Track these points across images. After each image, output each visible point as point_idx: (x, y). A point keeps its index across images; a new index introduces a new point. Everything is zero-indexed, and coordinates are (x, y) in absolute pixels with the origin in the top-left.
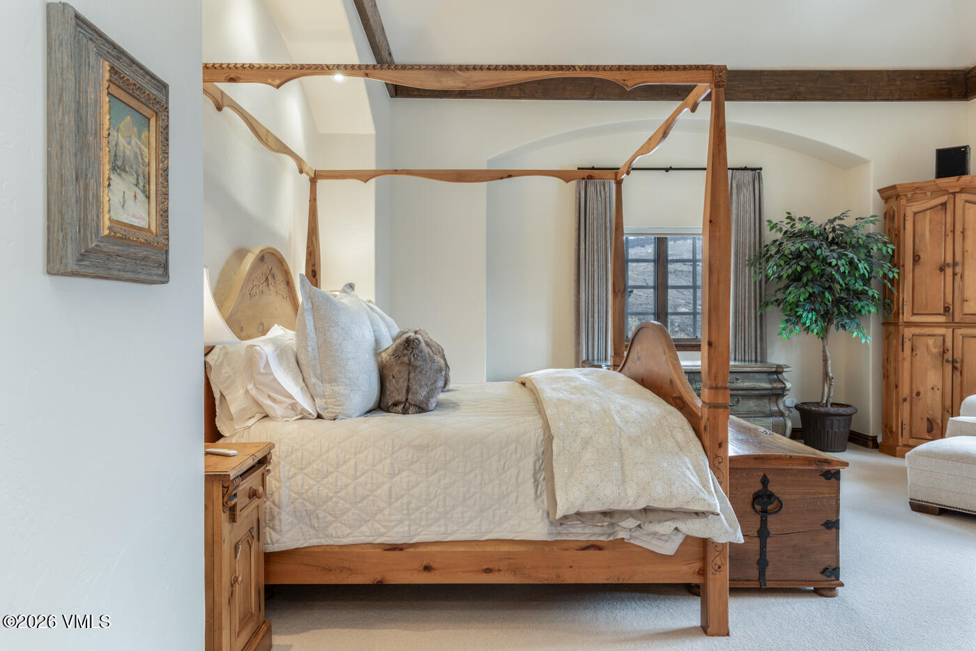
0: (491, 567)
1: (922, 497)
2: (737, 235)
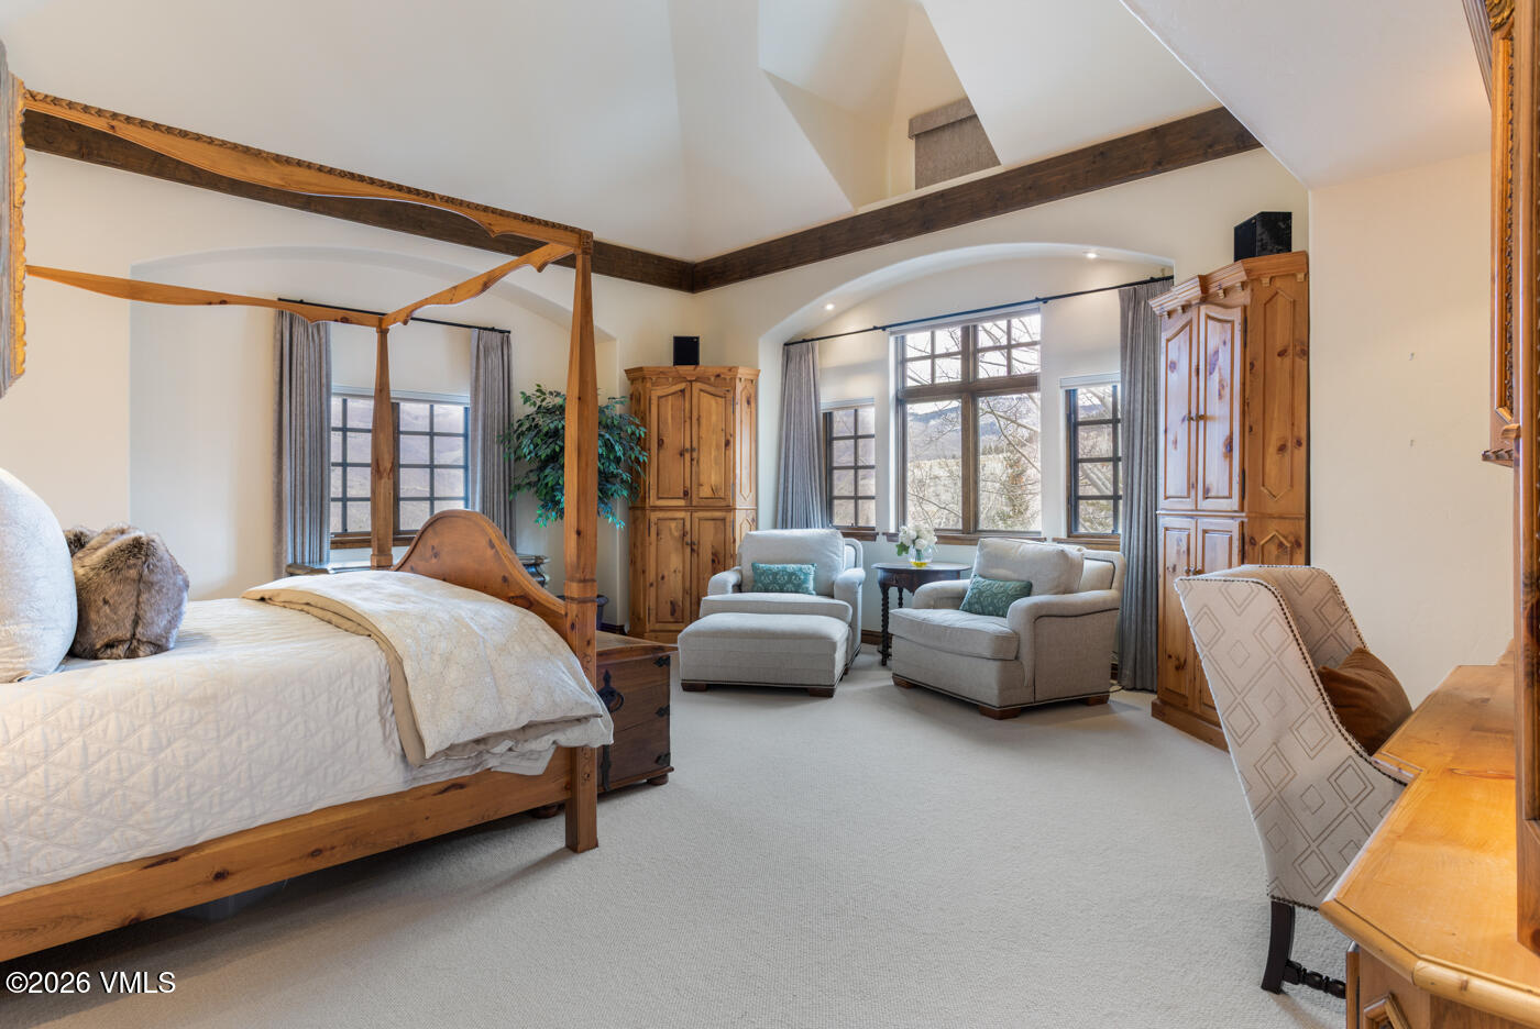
0: (321, 846)
1: (692, 676)
2: (485, 406)
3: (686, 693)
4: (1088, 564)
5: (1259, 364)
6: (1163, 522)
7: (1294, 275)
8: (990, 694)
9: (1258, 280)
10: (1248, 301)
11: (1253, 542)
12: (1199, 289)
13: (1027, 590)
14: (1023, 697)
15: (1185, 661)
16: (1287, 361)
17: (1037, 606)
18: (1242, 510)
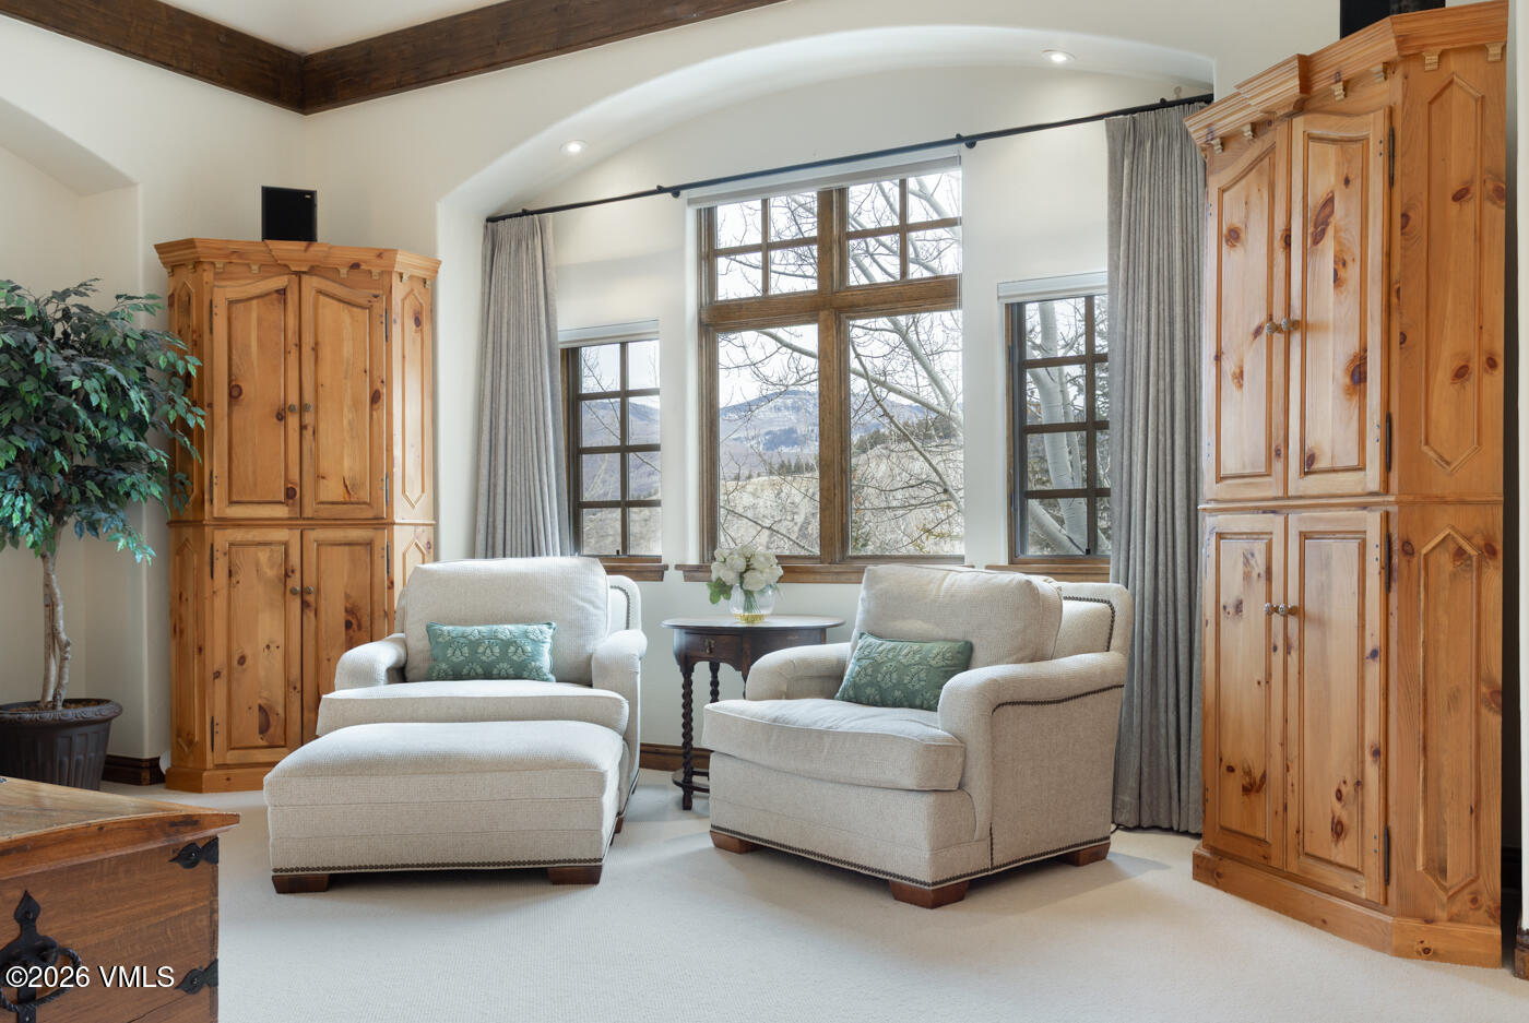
3: (282, 896)
4: (1069, 607)
5: (1417, 217)
6: (1209, 523)
7: (1482, 49)
8: (914, 860)
9: (1417, 56)
10: (1398, 98)
11: (1408, 549)
12: (1297, 82)
13: (964, 659)
14: (972, 860)
15: (1264, 776)
16: (1470, 208)
17: (995, 685)
18: (1386, 489)
